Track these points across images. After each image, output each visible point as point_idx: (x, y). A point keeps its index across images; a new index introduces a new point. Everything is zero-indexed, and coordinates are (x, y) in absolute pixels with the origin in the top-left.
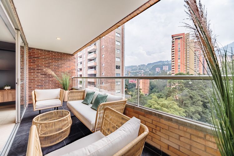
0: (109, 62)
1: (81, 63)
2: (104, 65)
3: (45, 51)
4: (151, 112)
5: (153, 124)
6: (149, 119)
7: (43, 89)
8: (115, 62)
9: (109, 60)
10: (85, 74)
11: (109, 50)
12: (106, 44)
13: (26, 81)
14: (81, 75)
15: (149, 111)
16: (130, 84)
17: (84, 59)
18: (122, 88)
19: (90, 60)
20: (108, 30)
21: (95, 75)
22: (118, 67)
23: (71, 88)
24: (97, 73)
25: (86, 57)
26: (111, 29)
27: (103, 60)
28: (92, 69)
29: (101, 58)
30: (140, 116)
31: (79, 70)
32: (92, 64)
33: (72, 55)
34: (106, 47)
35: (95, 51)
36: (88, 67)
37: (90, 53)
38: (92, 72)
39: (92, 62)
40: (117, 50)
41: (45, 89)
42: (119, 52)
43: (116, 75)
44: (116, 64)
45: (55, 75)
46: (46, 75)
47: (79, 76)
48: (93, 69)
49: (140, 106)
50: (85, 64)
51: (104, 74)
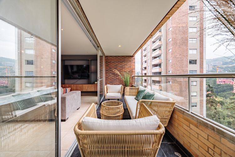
0: (178, 57)
1: (146, 62)
2: (171, 61)
3: (114, 56)
4: (207, 123)
5: (209, 141)
6: (203, 132)
7: (112, 84)
8: (187, 56)
9: (178, 55)
10: (149, 72)
11: (178, 42)
12: (174, 36)
13: (104, 79)
14: (145, 74)
15: (203, 121)
16: (220, 85)
17: (149, 58)
18: (201, 90)
19: (155, 58)
20: (157, 26)
21: (160, 73)
22: (193, 62)
23: (131, 85)
24: (163, 70)
25: (150, 55)
26: (161, 23)
27: (170, 56)
28: (156, 67)
29: (167, 54)
30: (191, 124)
31: (144, 68)
32: (156, 61)
33: (133, 56)
34: (174, 40)
35: (160, 48)
36: (153, 65)
37: (155, 50)
38: (157, 70)
39: (156, 59)
40: (192, 39)
41: (114, 85)
42: (194, 42)
43: (190, 72)
44: (190, 58)
45: (120, 74)
46: (114, 74)
47: (144, 75)
48: (158, 67)
49: (192, 113)
50: (149, 62)
51: (171, 72)
